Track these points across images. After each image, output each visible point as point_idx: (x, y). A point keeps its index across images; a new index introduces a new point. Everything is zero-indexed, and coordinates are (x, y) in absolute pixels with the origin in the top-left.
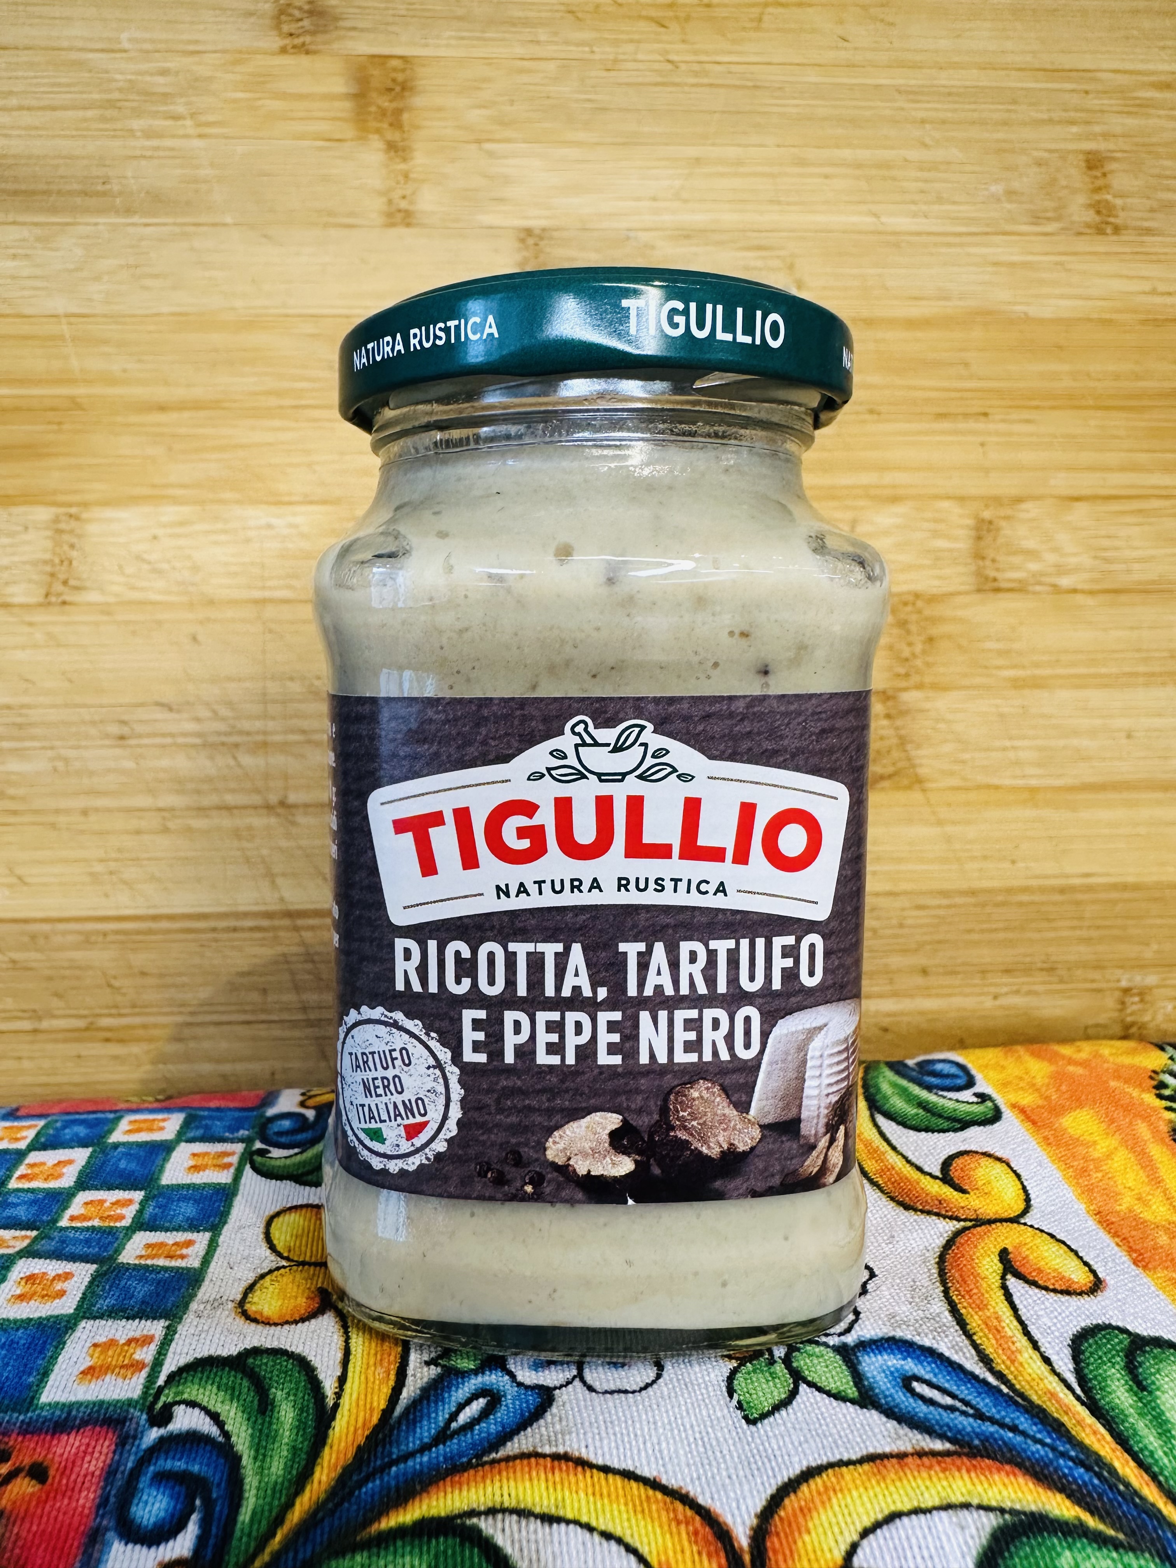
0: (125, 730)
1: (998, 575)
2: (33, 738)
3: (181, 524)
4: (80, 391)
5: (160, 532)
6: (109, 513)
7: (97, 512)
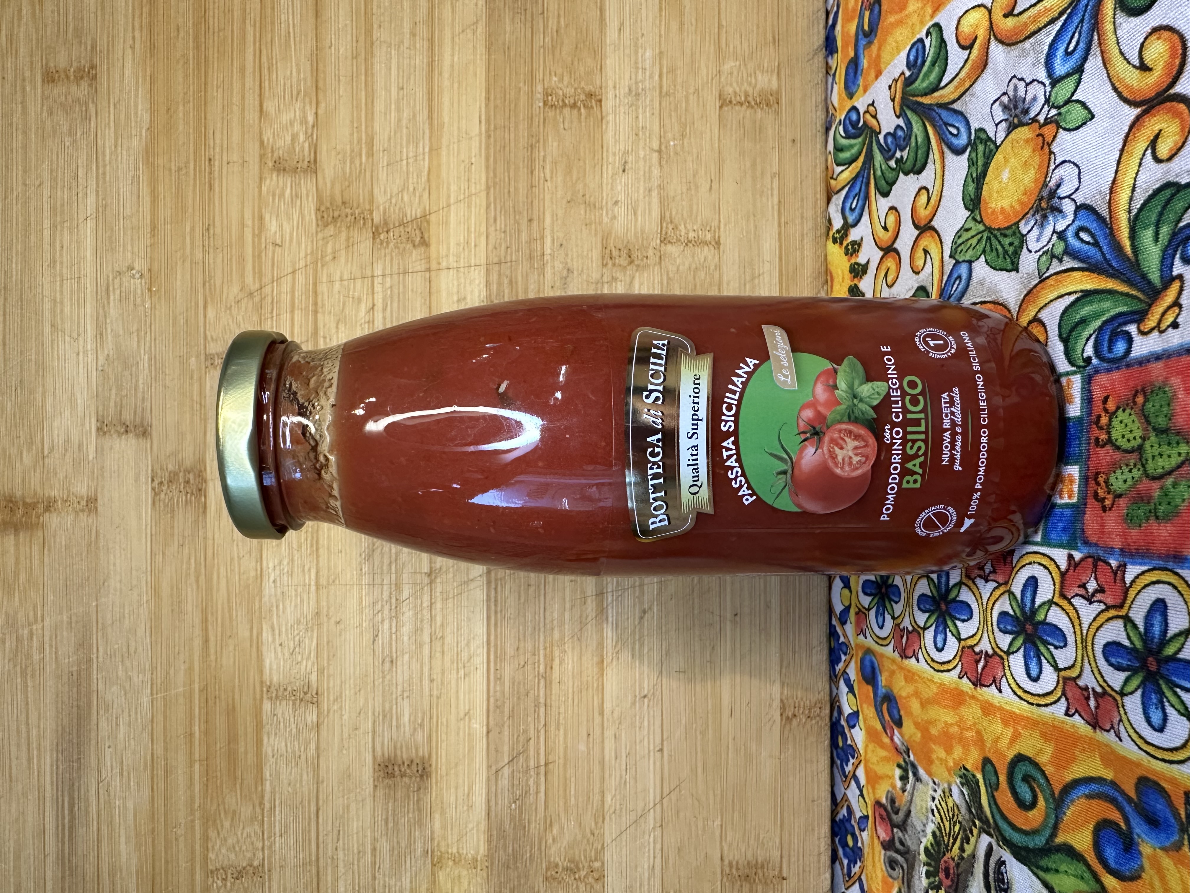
0: (388, 659)
1: (307, 160)
2: (391, 709)
3: (273, 630)
4: (196, 687)
5: (277, 642)
6: (267, 671)
7: (266, 677)
